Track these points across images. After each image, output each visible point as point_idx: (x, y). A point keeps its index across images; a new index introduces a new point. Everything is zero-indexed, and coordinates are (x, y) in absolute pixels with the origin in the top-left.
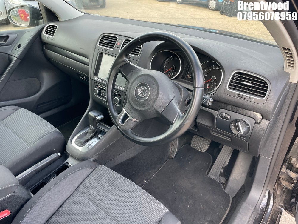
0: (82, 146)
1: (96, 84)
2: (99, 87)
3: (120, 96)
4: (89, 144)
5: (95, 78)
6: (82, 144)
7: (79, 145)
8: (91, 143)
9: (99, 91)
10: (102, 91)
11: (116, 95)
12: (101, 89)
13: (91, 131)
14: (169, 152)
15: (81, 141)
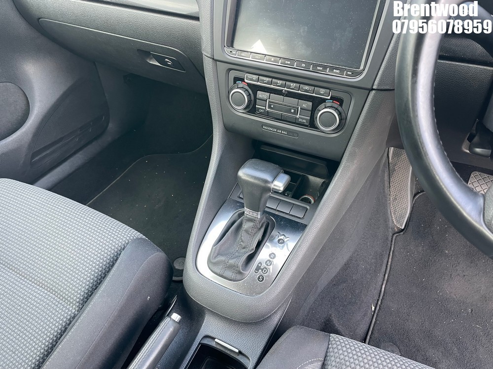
0: (238, 277)
1: (233, 74)
2: (249, 85)
3: (341, 105)
4: (258, 268)
5: (231, 55)
6: (240, 273)
7: (229, 273)
8: (264, 265)
9: (249, 95)
10: (261, 94)
11: (324, 100)
12: (255, 88)
13: (251, 224)
14: (390, 218)
15: (232, 262)
